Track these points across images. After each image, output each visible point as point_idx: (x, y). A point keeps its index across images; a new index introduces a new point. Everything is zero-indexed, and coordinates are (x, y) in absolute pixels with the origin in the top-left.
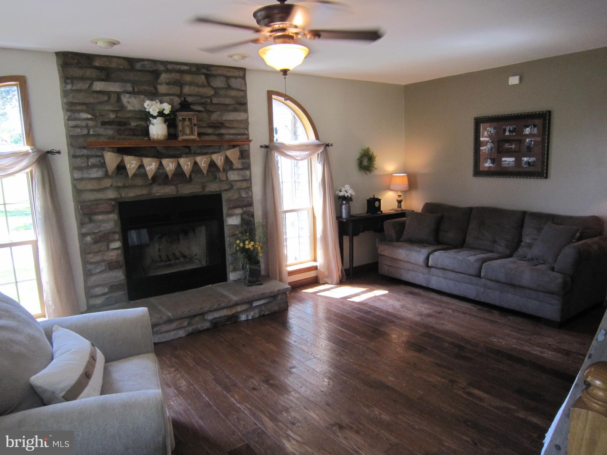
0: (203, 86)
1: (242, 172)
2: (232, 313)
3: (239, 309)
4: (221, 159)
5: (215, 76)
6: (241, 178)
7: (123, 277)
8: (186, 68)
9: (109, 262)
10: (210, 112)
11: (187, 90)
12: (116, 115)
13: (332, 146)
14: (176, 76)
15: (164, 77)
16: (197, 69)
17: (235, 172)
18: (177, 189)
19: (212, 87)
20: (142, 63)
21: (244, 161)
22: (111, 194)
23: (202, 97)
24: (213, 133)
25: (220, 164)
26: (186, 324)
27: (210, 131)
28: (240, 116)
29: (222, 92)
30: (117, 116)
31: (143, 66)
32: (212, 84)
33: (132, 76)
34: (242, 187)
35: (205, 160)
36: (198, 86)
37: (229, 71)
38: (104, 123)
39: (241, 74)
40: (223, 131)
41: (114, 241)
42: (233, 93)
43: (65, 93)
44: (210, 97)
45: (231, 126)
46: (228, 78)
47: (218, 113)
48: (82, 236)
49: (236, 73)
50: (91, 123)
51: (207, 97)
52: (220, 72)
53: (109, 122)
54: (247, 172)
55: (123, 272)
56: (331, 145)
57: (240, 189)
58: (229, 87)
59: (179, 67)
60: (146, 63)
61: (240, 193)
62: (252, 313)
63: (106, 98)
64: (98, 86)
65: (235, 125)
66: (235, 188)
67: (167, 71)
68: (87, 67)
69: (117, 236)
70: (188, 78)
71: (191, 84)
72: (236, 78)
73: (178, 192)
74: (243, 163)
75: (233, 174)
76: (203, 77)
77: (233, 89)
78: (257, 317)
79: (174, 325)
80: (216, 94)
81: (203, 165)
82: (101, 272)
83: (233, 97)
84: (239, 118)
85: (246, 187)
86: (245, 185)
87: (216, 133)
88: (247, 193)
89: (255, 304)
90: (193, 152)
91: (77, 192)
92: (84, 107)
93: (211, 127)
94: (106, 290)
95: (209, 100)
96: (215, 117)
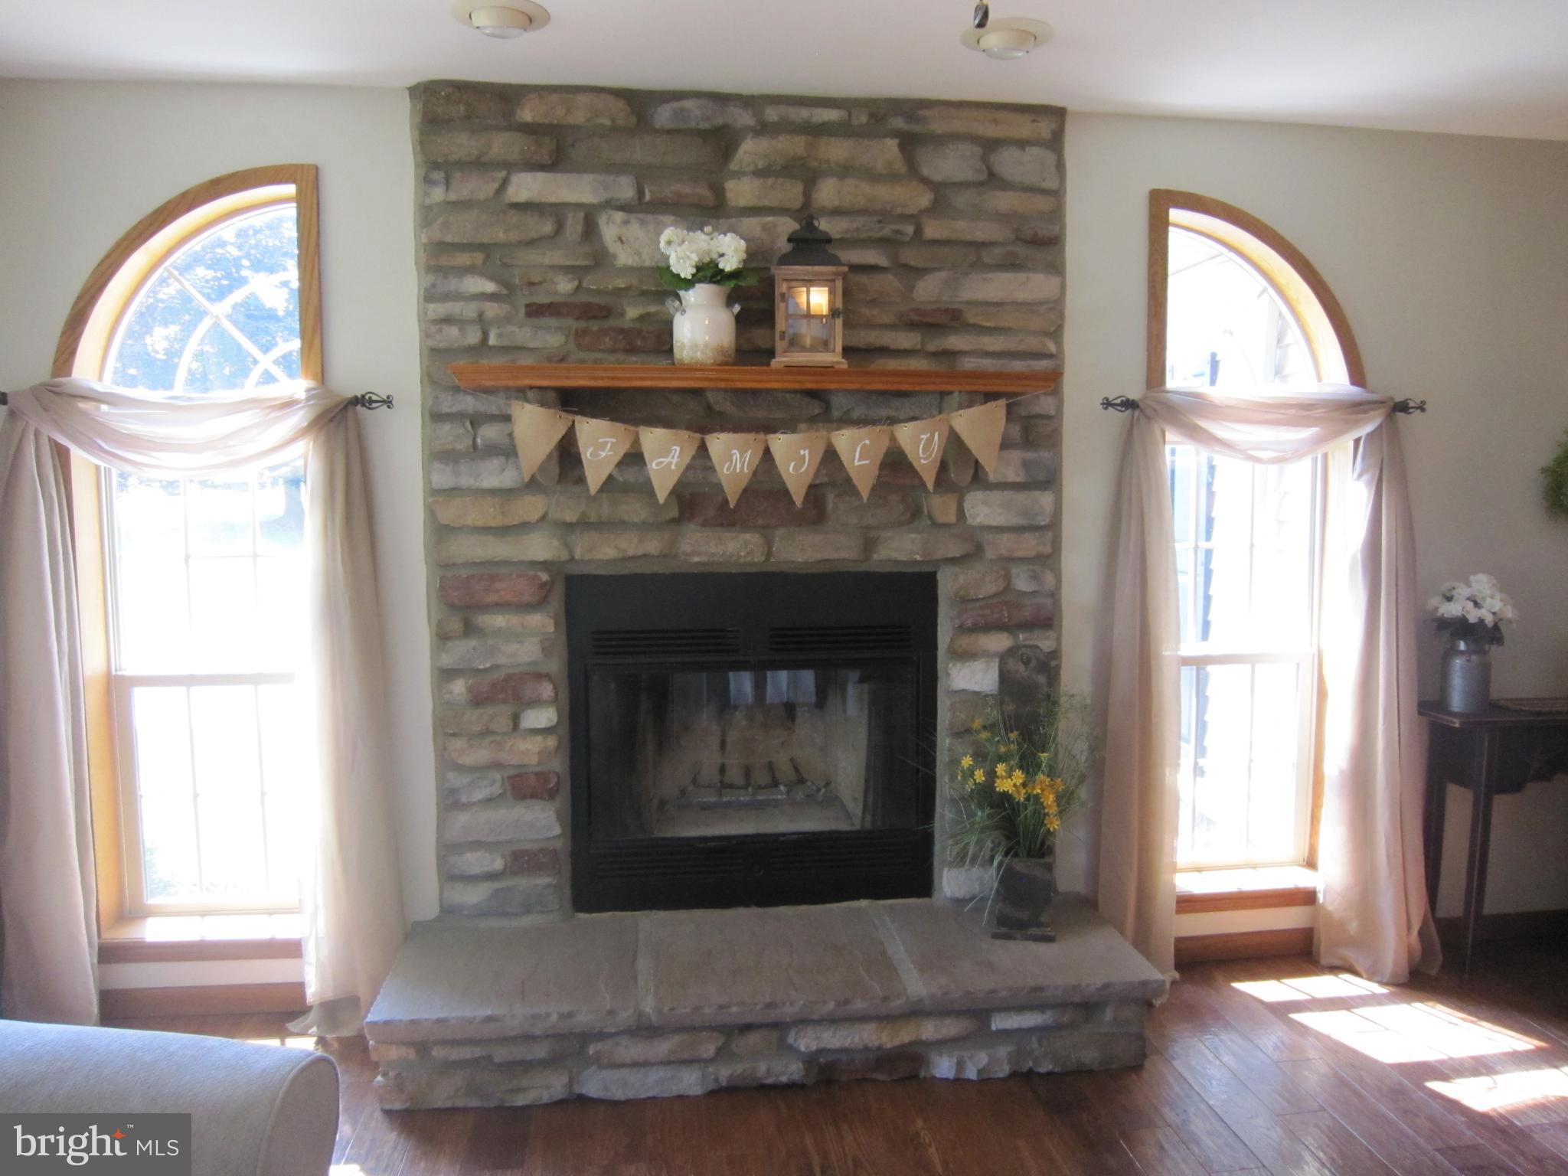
0: (892, 177)
1: (1021, 497)
2: (897, 1042)
3: (929, 1030)
4: (930, 440)
5: (940, 141)
6: (1014, 521)
7: (557, 830)
8: (831, 115)
9: (516, 772)
10: (911, 272)
11: (828, 192)
12: (576, 283)
13: (1423, 410)
14: (792, 145)
15: (749, 150)
16: (872, 115)
17: (996, 496)
18: (769, 543)
19: (926, 182)
20: (675, 105)
21: (1031, 455)
22: (540, 547)
23: (884, 215)
24: (919, 347)
25: (922, 461)
26: (709, 1049)
27: (906, 340)
28: (1033, 286)
29: (963, 199)
30: (579, 288)
31: (678, 114)
32: (925, 171)
33: (640, 151)
34: (1019, 554)
35: (867, 442)
36: (871, 176)
37: (995, 122)
38: (535, 311)
39: (1045, 128)
40: (955, 341)
41: (536, 703)
42: (1003, 201)
43: (426, 215)
44: (915, 218)
45: (988, 324)
46: (990, 145)
47: (943, 274)
48: (445, 675)
49: (1023, 128)
50: (492, 310)
51: (904, 218)
52: (958, 125)
53: (551, 305)
54: (1046, 499)
55: (558, 814)
56: (1417, 408)
57: (1007, 561)
58: (993, 180)
59: (804, 113)
60: (688, 104)
61: (1008, 577)
62: (983, 1058)
63: (548, 227)
64: (526, 186)
65: (1007, 320)
66: (990, 554)
67: (764, 129)
68: (498, 128)
69: (547, 690)
70: (837, 150)
71: (846, 170)
72: (1022, 144)
73: (769, 554)
74: (1026, 465)
75: (985, 503)
76: (892, 145)
77: (1005, 185)
78: (1001, 1075)
79: (663, 1047)
80: (940, 206)
81: (857, 463)
82: (489, 801)
83: (1004, 218)
84: (1022, 296)
85: (1032, 554)
86: (1029, 545)
87: (932, 347)
88: (1035, 577)
89: (999, 1023)
90: (836, 414)
91: (440, 532)
92: (479, 257)
93: (912, 326)
94: (498, 864)
95: (910, 229)
96: (929, 290)
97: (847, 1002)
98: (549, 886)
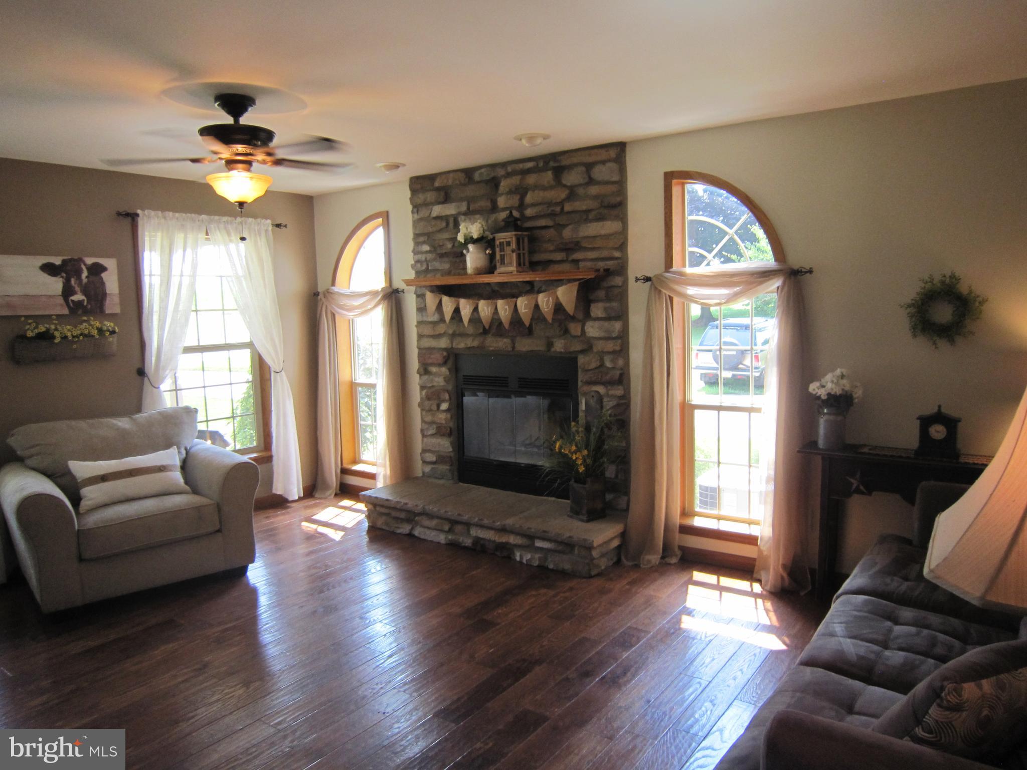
0: (551, 188)
1: (606, 324)
2: (500, 541)
3: (512, 539)
4: (548, 301)
5: (570, 167)
6: (602, 334)
7: (451, 449)
8: (530, 165)
9: (439, 425)
10: (560, 227)
11: (529, 198)
12: (452, 245)
13: (811, 273)
14: (515, 180)
15: (504, 185)
16: (544, 162)
17: (597, 324)
18: (513, 343)
19: (565, 186)
20: (479, 172)
21: (608, 305)
22: (444, 343)
23: (550, 204)
24: (565, 259)
25: (546, 310)
26: (447, 528)
27: (559, 256)
28: (609, 227)
29: (581, 191)
30: (453, 246)
31: (481, 174)
32: (564, 182)
33: (470, 191)
34: (605, 350)
35: (526, 302)
36: (544, 188)
37: (590, 155)
38: (442, 256)
39: (613, 153)
40: (577, 256)
41: (444, 401)
42: (594, 190)
43: (415, 223)
44: (561, 204)
45: (590, 246)
46: (589, 167)
47: (570, 227)
48: (422, 388)
49: (603, 155)
50: (429, 256)
51: (557, 204)
52: (575, 160)
53: (446, 253)
54: (618, 326)
55: (451, 443)
56: (808, 272)
57: (602, 354)
58: (591, 181)
59: (521, 166)
60: (483, 170)
61: (602, 360)
62: (529, 556)
63: (444, 224)
64: (437, 210)
65: (598, 243)
66: (595, 350)
67: (508, 175)
68: (430, 190)
69: (447, 396)
70: (531, 179)
71: (536, 187)
72: (603, 162)
73: (513, 348)
74: (605, 309)
75: (592, 327)
76: (550, 174)
77: (599, 183)
78: (535, 565)
79: (434, 522)
80: (572, 194)
81: (523, 311)
82: (432, 435)
83: (596, 197)
84: (603, 232)
85: (611, 350)
86: (610, 346)
87: (570, 258)
88: (612, 361)
89: (539, 544)
90: (536, 289)
91: (420, 336)
92: (425, 238)
93: (562, 250)
94: (434, 459)
95: (558, 209)
96: (567, 233)
97: (481, 520)
98: (447, 469)
